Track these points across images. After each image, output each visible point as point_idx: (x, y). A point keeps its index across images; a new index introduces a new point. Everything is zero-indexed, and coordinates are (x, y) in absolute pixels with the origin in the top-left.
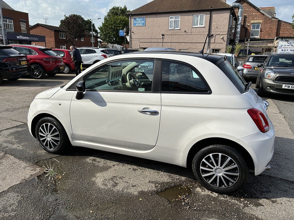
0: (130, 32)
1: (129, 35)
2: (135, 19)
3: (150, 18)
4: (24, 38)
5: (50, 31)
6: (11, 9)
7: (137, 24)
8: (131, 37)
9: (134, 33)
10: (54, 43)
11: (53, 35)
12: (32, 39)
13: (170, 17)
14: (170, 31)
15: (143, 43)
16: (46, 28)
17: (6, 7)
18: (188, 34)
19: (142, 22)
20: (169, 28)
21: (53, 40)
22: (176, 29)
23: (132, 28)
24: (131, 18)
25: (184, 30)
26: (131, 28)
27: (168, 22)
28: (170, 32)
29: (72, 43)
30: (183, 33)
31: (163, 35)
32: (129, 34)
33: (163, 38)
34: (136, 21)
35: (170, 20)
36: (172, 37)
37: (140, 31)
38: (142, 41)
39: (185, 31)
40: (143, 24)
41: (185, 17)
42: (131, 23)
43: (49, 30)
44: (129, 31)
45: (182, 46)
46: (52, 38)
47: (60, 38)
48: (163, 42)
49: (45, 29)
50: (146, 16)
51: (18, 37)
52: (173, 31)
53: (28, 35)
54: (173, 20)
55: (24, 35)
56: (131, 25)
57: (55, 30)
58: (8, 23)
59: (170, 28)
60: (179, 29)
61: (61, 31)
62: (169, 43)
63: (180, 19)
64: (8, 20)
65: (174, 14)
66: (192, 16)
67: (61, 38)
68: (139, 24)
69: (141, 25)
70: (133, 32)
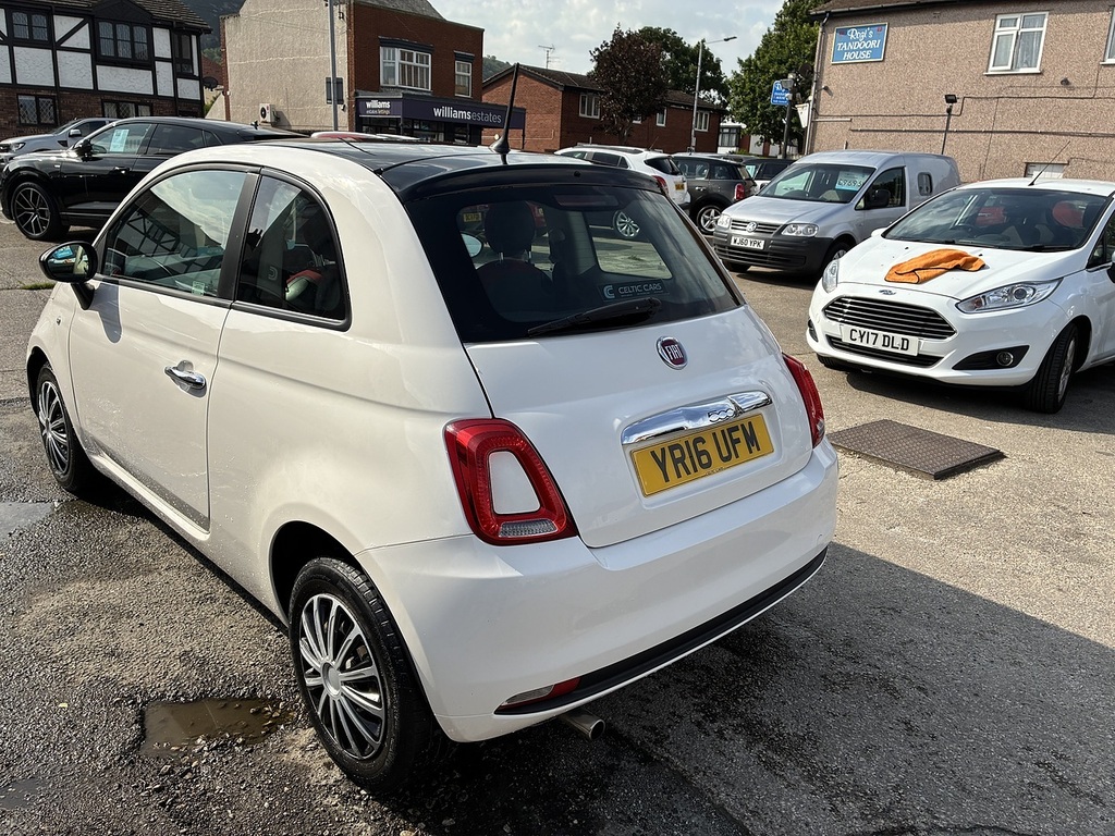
0: (813, 88)
1: (809, 102)
2: (843, 32)
3: (911, 25)
4: (457, 115)
5: (551, 89)
6: (434, 15)
7: (849, 55)
8: (815, 111)
9: (831, 94)
10: (558, 134)
11: (558, 105)
12: (481, 117)
13: (999, 18)
14: (993, 81)
15: (863, 134)
16: (541, 82)
17: (418, 9)
18: (1076, 93)
19: (873, 44)
20: (991, 68)
21: (556, 124)
22: (1022, 71)
23: (825, 72)
24: (828, 29)
25: (1060, 78)
26: (820, 73)
27: (987, 43)
28: (993, 87)
29: (619, 132)
30: (1054, 92)
31: (951, 99)
32: (811, 98)
33: (949, 111)
34: (848, 41)
35: (1000, 31)
36: (1000, 106)
37: (859, 84)
38: (859, 124)
39: (1065, 82)
40: (874, 52)
41: (1070, 17)
42: (824, 51)
43: (547, 87)
44: (811, 84)
45: (1042, 149)
46: (552, 116)
47: (581, 115)
48: (947, 131)
49: (536, 83)
50: (893, 19)
51: (437, 112)
52: (1007, 82)
53: (473, 105)
54: (1012, 31)
55: (459, 105)
56: (823, 58)
57: (566, 87)
58: (414, 63)
59: (992, 70)
60: (1037, 70)
61: (585, 91)
62: (982, 136)
63: (1044, 29)
64: (415, 53)
65: (1021, 8)
66: (1105, 15)
67: (585, 116)
68: (855, 55)
69: (866, 56)
70: (826, 89)
